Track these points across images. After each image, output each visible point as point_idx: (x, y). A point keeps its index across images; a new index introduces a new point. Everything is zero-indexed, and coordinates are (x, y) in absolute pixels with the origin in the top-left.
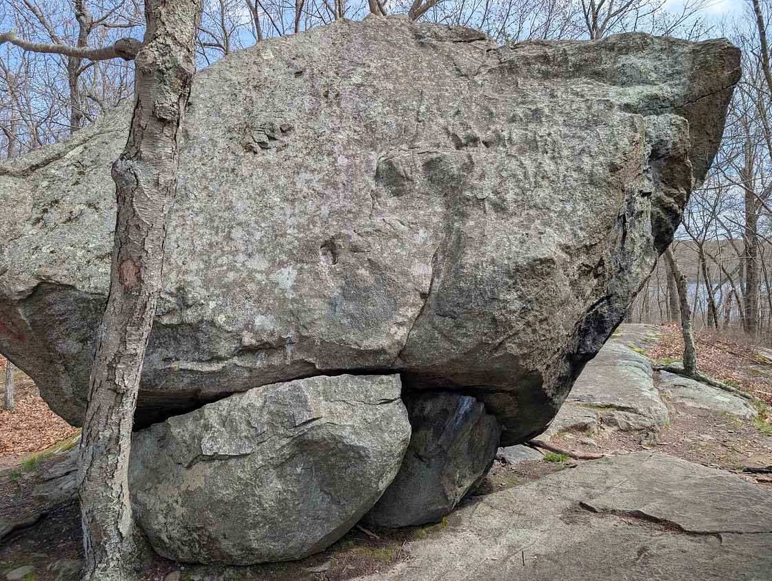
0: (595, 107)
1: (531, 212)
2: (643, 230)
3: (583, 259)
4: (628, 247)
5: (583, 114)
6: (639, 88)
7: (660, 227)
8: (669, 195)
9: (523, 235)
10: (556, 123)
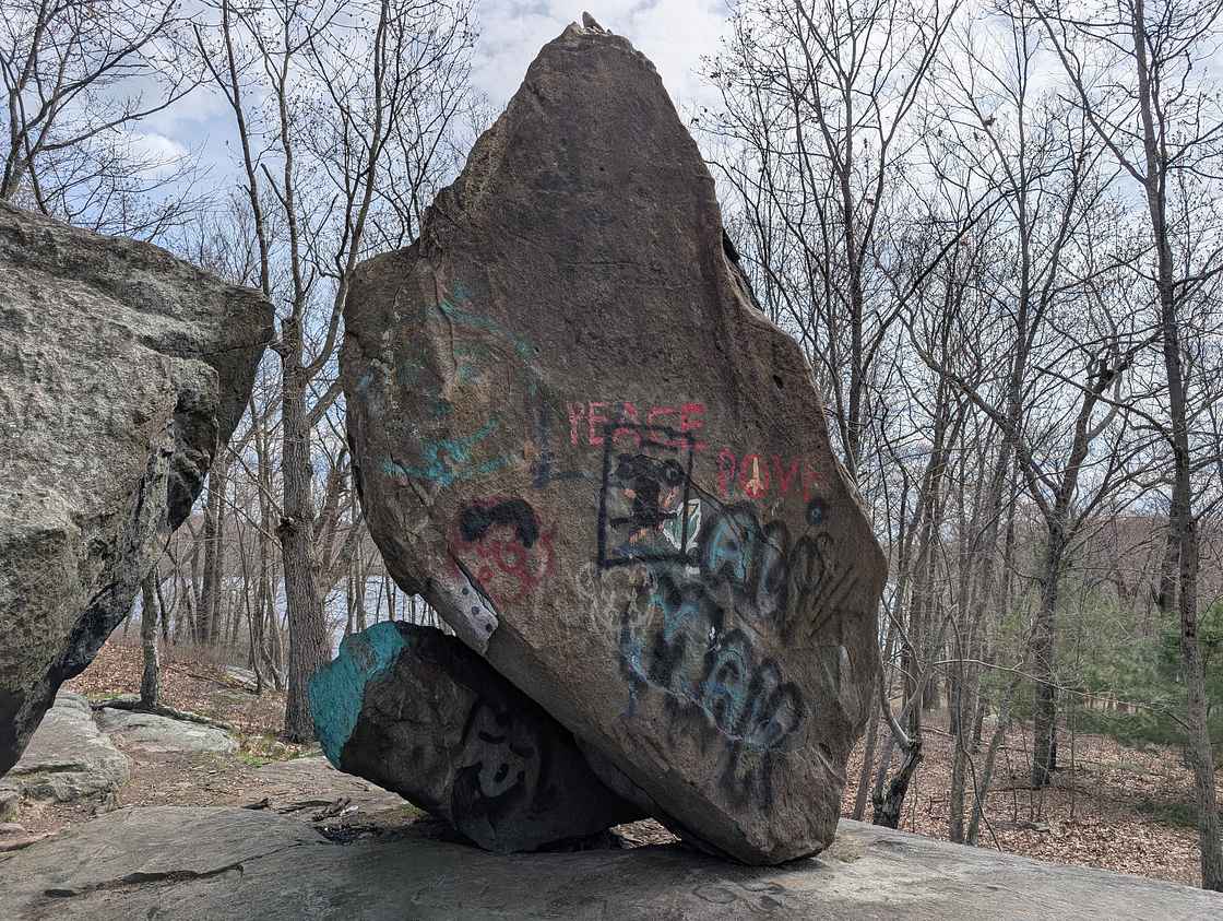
0: (106, 332)
1: (21, 463)
2: (158, 498)
3: (96, 533)
4: (143, 520)
5: (89, 335)
6: (162, 320)
7: (178, 495)
8: (192, 458)
9: (13, 495)
10: (49, 341)
